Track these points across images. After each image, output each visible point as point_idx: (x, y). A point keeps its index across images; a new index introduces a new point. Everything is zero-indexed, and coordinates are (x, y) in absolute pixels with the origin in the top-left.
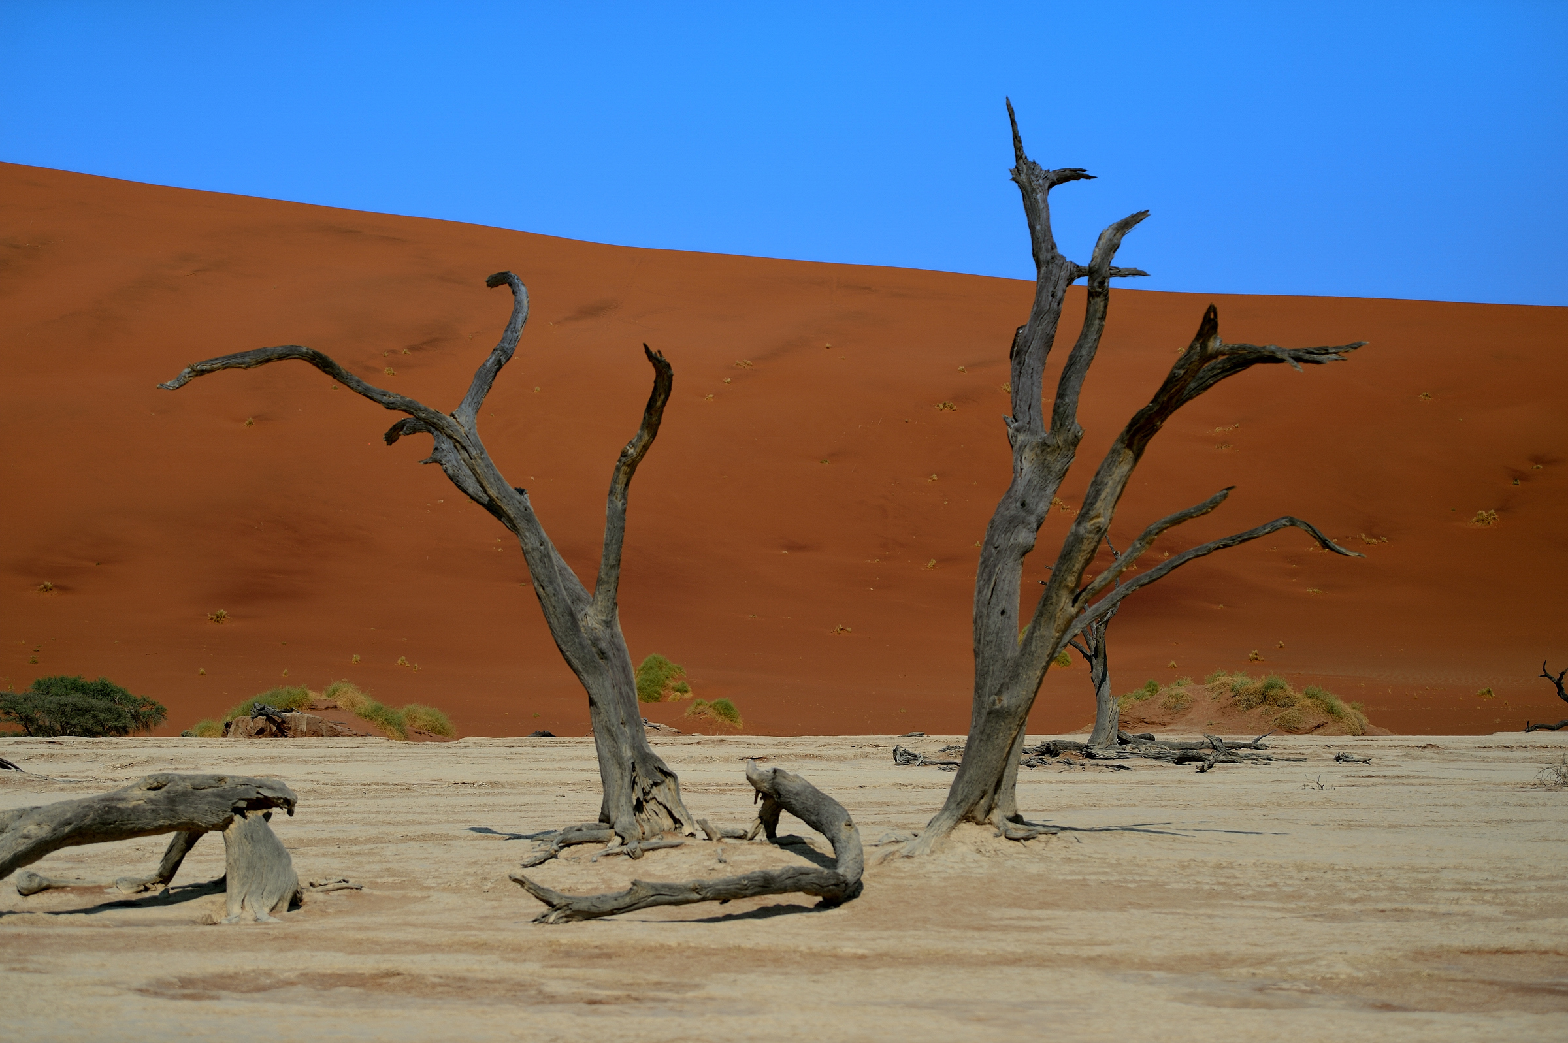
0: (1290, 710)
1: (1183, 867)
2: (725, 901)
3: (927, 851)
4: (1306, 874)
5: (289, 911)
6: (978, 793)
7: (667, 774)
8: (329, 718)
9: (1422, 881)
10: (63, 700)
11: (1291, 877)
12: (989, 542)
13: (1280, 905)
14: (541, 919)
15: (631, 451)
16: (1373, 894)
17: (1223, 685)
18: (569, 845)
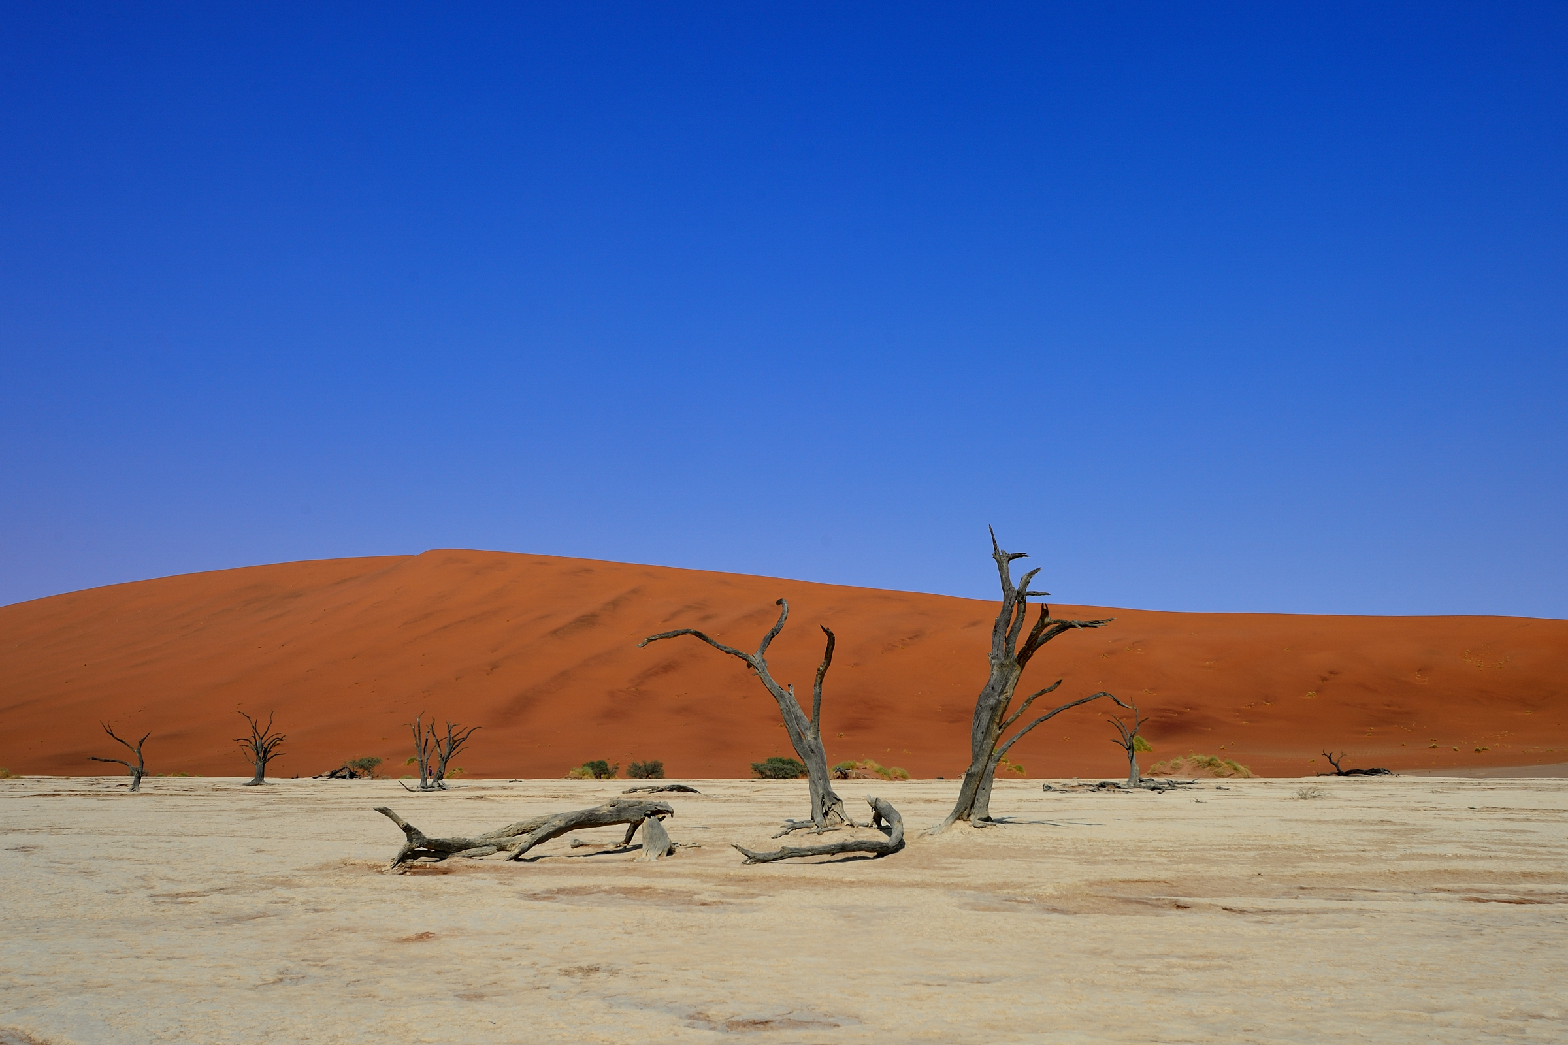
0: (1219, 769)
1: (1042, 840)
2: (834, 854)
3: (941, 832)
4: (1091, 843)
5: (667, 855)
6: (963, 808)
7: (839, 800)
8: (863, 772)
9: (1139, 846)
10: (774, 765)
11: (1084, 845)
12: (978, 704)
13: (1073, 857)
14: (745, 863)
15: (821, 669)
16: (1115, 852)
17: (1194, 759)
18: (795, 829)
